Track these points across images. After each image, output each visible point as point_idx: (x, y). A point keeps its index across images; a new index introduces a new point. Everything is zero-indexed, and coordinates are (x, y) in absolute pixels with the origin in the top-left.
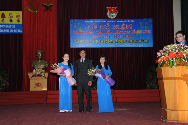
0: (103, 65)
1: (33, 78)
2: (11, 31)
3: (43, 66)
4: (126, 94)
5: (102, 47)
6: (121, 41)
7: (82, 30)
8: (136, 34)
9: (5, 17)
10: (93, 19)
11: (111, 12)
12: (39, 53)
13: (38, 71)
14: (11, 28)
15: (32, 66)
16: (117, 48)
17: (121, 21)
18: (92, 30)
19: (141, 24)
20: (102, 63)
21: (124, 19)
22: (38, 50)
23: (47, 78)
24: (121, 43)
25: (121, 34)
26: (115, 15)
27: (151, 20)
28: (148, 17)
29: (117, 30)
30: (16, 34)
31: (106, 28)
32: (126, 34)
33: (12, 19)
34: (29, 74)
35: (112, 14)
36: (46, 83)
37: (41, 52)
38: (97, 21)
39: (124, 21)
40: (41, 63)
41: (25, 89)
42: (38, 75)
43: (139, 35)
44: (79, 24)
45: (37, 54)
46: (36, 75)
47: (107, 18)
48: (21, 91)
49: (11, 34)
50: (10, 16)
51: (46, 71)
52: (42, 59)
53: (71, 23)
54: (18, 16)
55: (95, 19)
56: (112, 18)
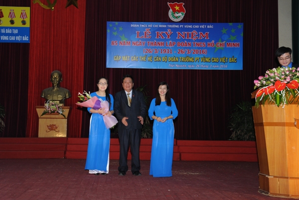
0: (163, 99)
1: (44, 116)
2: (12, 39)
3: (60, 97)
4: (196, 148)
5: (158, 68)
6: (191, 60)
7: (127, 39)
8: (215, 48)
9: (3, 16)
10: (144, 22)
11: (174, 11)
12: (56, 75)
13: (52, 105)
14: (12, 34)
15: (43, 97)
16: (183, 70)
17: (190, 27)
18: (142, 40)
19: (224, 31)
20: (162, 94)
21: (196, 22)
22: (53, 70)
23: (66, 117)
24: (189, 61)
25: (190, 48)
26: (181, 16)
27: (240, 26)
28: (236, 21)
29: (184, 40)
30: (20, 43)
31: (165, 36)
32: (199, 48)
33: (13, 19)
34: (37, 110)
35: (177, 15)
36: (66, 126)
37: (58, 73)
38: (150, 25)
39: (196, 27)
40: (58, 92)
41: (30, 135)
42: (53, 112)
43: (220, 50)
44: (121, 29)
45: (52, 77)
46: (50, 112)
47: (167, 20)
48: (24, 136)
49: (11, 43)
50: (11, 15)
51: (65, 105)
52: (59, 85)
53: (108, 28)
54: (23, 15)
55: (148, 22)
56: (176, 20)
